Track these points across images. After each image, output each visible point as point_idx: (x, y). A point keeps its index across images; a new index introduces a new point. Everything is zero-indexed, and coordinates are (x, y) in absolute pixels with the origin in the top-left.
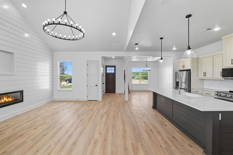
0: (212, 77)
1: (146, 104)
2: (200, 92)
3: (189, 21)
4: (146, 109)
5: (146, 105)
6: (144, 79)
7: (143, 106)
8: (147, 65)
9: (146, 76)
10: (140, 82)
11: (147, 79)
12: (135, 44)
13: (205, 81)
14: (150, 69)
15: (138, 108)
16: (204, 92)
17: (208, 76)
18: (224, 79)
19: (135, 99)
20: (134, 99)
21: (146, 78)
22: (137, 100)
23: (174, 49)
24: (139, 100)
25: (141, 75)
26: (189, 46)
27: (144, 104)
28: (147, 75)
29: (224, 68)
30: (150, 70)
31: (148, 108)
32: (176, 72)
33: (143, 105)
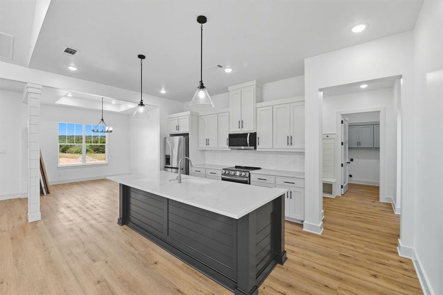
0: (217, 147)
1: (102, 217)
2: (203, 171)
3: (202, 30)
4: (100, 232)
5: (101, 220)
6: (95, 151)
7: (91, 226)
8: (102, 120)
9: (101, 146)
10: (84, 160)
11: (104, 152)
12: (67, 51)
13: (206, 153)
14: (111, 129)
15: (77, 236)
16: (208, 172)
17: (213, 145)
18: (230, 149)
19: (69, 207)
20: (62, 210)
21: (100, 150)
22: (74, 211)
23: (163, 92)
24: (80, 208)
25: (86, 142)
26: (202, 81)
27: (95, 219)
28: (104, 143)
29: (230, 133)
30: (111, 132)
31: (106, 227)
32: (165, 138)
33: (93, 222)
